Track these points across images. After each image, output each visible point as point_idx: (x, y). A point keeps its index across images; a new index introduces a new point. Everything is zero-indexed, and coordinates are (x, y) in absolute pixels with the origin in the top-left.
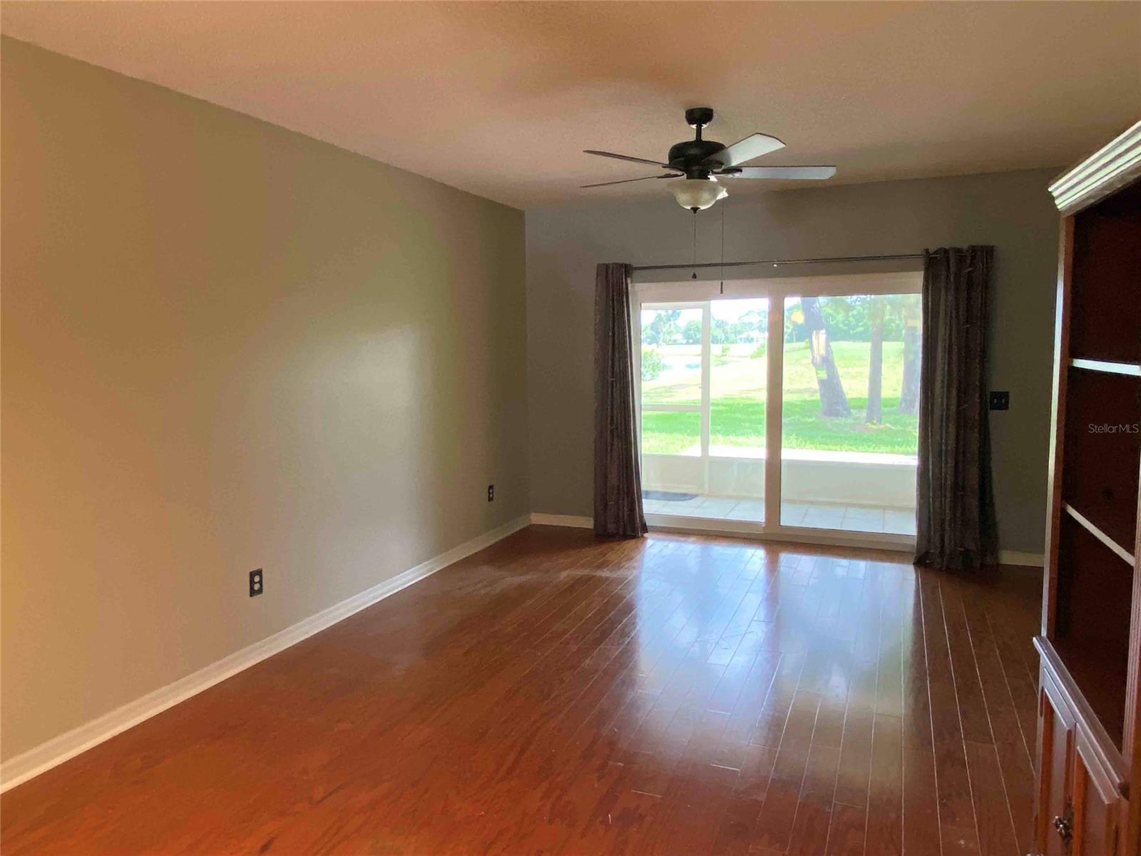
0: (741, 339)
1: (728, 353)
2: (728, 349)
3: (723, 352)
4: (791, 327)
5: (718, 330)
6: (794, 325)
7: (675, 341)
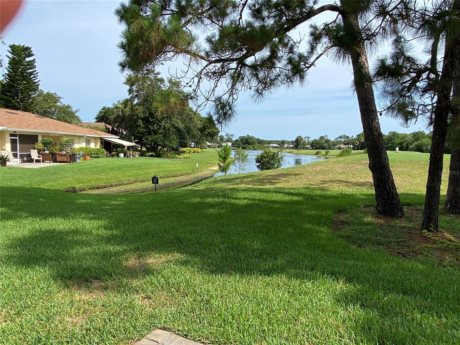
0: (336, 148)
1: (329, 154)
2: (329, 152)
3: (326, 153)
4: (358, 143)
5: (326, 144)
6: (359, 143)
7: (307, 148)
